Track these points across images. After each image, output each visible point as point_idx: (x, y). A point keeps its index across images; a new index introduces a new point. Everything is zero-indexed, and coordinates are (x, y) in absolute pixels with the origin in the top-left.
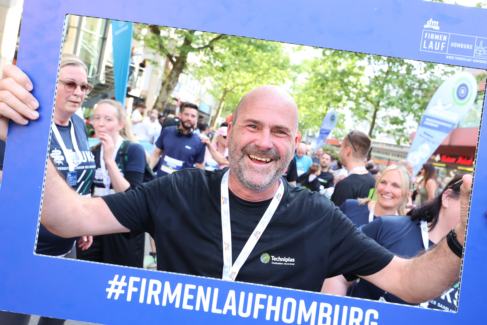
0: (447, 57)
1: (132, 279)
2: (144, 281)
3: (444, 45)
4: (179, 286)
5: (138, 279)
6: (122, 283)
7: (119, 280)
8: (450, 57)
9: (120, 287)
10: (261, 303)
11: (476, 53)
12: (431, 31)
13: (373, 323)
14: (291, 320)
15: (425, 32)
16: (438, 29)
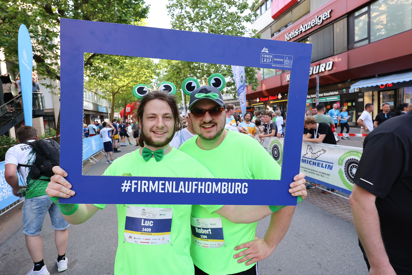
0: (272, 65)
1: (133, 182)
2: (139, 182)
3: (271, 60)
4: (157, 182)
5: (136, 181)
6: (129, 184)
7: (127, 183)
8: (274, 66)
9: (128, 186)
10: (195, 186)
12: (265, 53)
13: (245, 189)
14: (210, 192)
15: (262, 54)
16: (268, 52)
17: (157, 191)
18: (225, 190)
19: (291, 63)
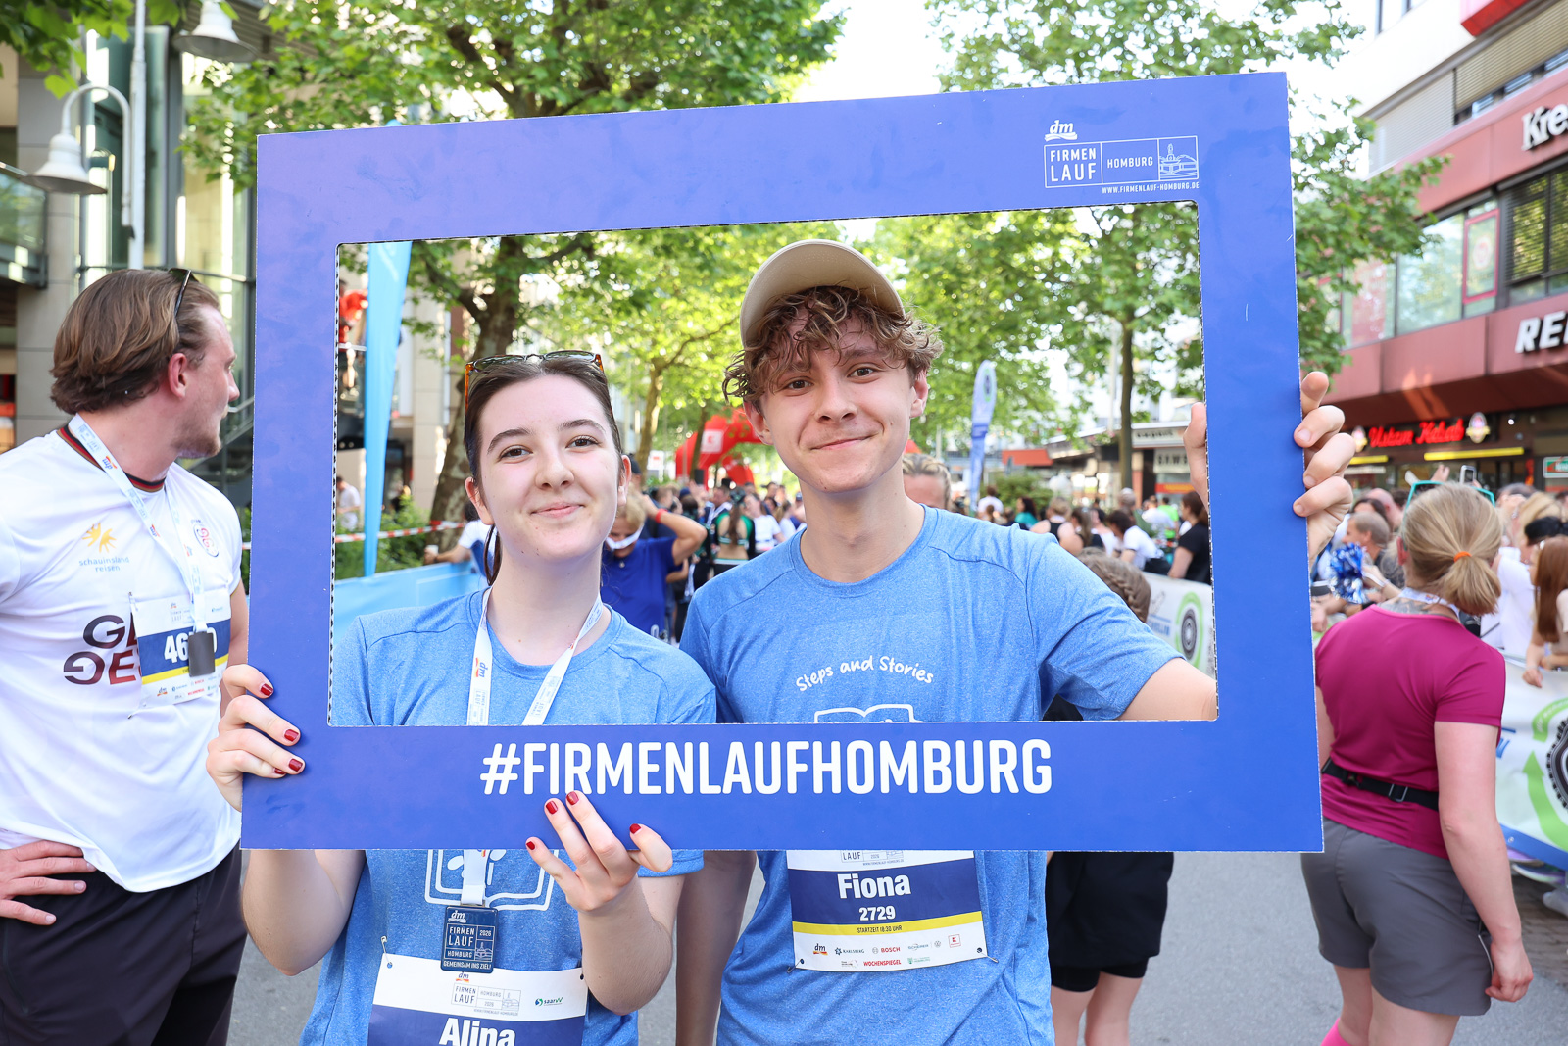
0: (1104, 190)
1: (530, 749)
2: (555, 748)
3: (1093, 167)
4: (627, 748)
5: (542, 747)
6: (511, 760)
7: (504, 754)
8: (1110, 190)
9: (508, 769)
10: (798, 761)
12: (1061, 144)
13: (1040, 769)
14: (867, 788)
15: (1049, 150)
16: (1075, 138)
17: (628, 789)
18: (938, 777)
19: (1194, 166)
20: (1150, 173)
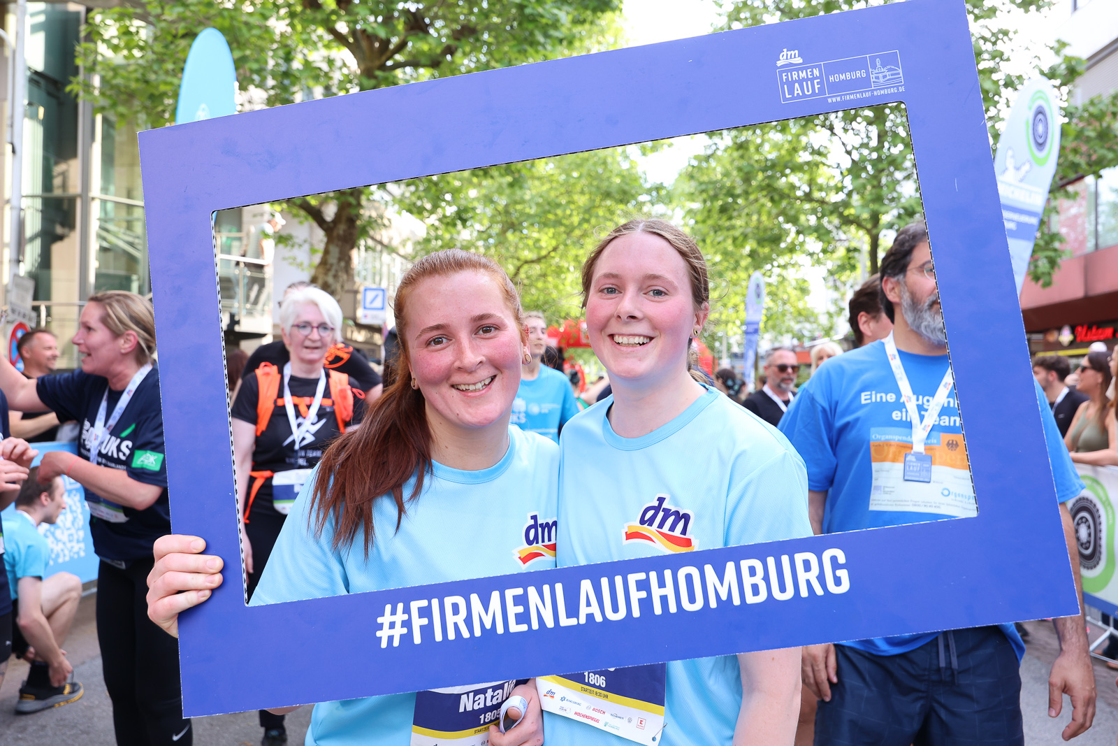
0: (830, 100)
1: (415, 605)
2: (435, 602)
3: (818, 83)
4: (495, 595)
5: (424, 603)
6: (400, 617)
7: (394, 612)
8: (834, 100)
9: (398, 625)
10: (638, 590)
11: (874, 80)
12: (790, 67)
13: (839, 573)
14: (699, 605)
15: (781, 73)
16: (801, 61)
17: (500, 630)
18: (755, 590)
19: (899, 74)
20: (864, 83)
